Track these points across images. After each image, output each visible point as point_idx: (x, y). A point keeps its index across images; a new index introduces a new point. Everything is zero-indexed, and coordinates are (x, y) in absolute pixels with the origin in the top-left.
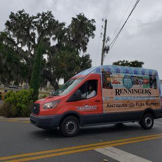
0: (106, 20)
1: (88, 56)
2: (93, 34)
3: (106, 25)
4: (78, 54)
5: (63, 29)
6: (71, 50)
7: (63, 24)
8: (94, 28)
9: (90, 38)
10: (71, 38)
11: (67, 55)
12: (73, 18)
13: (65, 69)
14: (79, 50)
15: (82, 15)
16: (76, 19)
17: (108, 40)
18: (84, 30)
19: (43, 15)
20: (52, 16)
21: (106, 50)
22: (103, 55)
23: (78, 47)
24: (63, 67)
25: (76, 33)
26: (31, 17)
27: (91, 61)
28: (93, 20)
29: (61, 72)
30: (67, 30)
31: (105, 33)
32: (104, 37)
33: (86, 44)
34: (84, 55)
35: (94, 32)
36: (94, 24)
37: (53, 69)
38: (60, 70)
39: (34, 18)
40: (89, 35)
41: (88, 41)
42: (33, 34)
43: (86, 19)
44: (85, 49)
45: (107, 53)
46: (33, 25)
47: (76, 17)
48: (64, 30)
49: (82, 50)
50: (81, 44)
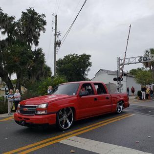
0: (56, 15)
1: (40, 50)
2: (44, 29)
3: (56, 20)
4: (30, 47)
5: (13, 23)
6: (23, 44)
7: (13, 18)
8: (45, 23)
9: (41, 33)
10: (22, 32)
11: (18, 49)
12: (23, 12)
13: (17, 63)
14: (31, 44)
15: (32, 9)
16: (26, 14)
17: (59, 34)
18: (34, 24)
21: (57, 44)
22: (55, 48)
23: (30, 41)
24: (15, 61)
25: (27, 27)
27: (44, 55)
28: (43, 15)
29: (13, 67)
30: (17, 24)
31: (56, 28)
32: (56, 32)
33: (38, 38)
34: (37, 49)
35: (45, 27)
36: (44, 19)
37: (4, 64)
38: (11, 64)
40: (40, 30)
41: (39, 35)
43: (36, 14)
44: (37, 44)
45: (59, 47)
47: (26, 11)
49: (34, 44)
50: (32, 38)
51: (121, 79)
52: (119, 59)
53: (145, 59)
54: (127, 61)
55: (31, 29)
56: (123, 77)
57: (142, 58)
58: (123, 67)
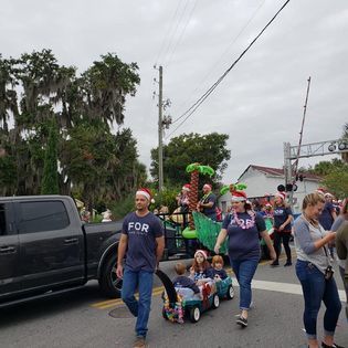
0: (161, 68)
1: (127, 133)
2: (133, 89)
3: (161, 78)
4: (108, 129)
5: (73, 80)
6: (95, 123)
7: (71, 71)
8: (136, 79)
13: (90, 162)
14: (109, 122)
15: (114, 56)
17: (168, 104)
19: (35, 57)
20: (52, 59)
21: (164, 123)
22: (160, 131)
23: (107, 115)
24: (85, 159)
26: (5, 61)
27: (135, 142)
28: (134, 65)
29: (82, 169)
31: (161, 92)
32: (160, 100)
33: (121, 109)
34: (121, 131)
36: (136, 72)
38: (79, 165)
39: (13, 62)
42: (13, 94)
43: (121, 65)
44: (120, 119)
45: (168, 128)
46: (12, 76)
47: (101, 60)
48: (75, 83)
49: (115, 121)
50: (112, 110)
51: (294, 188)
52: (288, 147)
53: (342, 146)
54: (304, 150)
55: (111, 93)
56: (298, 183)
57: (337, 145)
58: (297, 162)
